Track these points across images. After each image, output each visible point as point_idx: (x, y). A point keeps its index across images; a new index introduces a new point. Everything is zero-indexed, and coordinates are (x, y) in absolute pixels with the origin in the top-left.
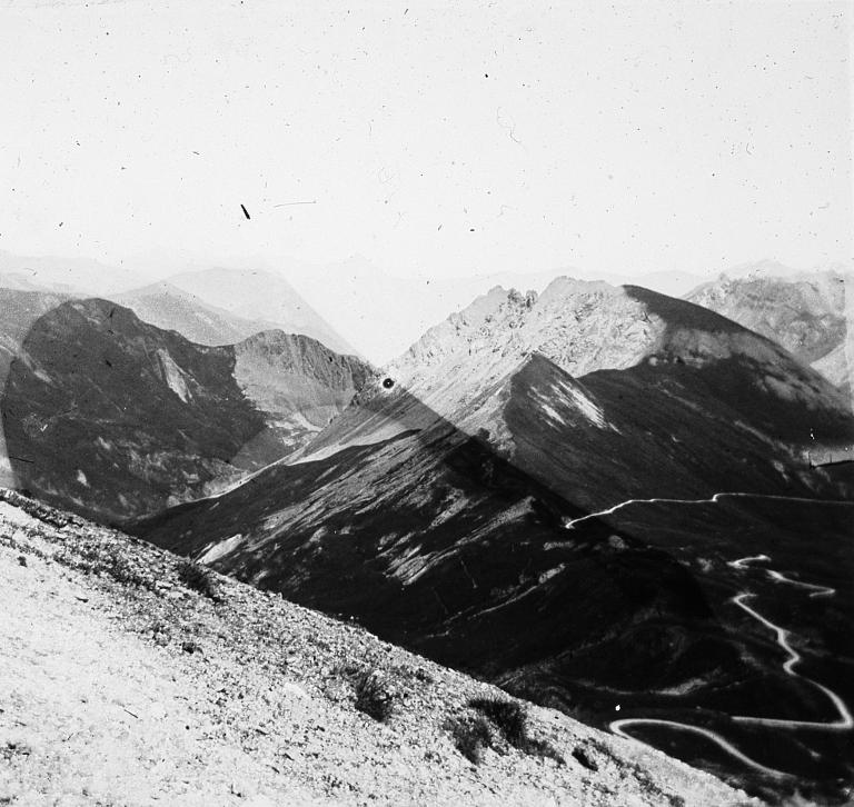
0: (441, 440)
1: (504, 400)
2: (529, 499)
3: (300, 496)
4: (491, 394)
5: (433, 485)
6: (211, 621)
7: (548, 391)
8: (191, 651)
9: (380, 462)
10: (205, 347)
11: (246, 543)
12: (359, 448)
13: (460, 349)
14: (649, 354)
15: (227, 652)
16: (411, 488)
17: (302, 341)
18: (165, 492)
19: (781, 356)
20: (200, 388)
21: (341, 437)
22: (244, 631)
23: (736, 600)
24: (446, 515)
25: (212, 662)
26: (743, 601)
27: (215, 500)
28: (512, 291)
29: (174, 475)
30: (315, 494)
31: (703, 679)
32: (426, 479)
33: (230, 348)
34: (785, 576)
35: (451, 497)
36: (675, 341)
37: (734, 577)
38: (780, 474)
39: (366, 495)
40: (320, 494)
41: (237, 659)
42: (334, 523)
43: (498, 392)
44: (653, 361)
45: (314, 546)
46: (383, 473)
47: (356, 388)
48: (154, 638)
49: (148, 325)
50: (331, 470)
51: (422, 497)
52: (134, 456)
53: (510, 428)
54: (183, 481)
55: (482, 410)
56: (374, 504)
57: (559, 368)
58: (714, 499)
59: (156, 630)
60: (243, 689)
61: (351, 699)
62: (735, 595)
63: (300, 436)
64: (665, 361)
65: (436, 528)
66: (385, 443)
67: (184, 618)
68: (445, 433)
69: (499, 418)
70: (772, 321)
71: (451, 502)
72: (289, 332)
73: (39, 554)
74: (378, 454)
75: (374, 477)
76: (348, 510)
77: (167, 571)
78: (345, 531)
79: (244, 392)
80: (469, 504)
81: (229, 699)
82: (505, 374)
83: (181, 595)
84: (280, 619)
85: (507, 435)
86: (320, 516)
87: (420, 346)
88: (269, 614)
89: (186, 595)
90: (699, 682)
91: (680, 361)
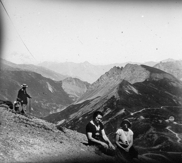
0: (105, 98)
1: (117, 89)
2: (124, 109)
3: (76, 111)
4: (115, 88)
5: (104, 108)
6: (64, 137)
7: (126, 87)
8: (61, 143)
9: (93, 103)
10: (56, 81)
11: (66, 121)
12: (88, 100)
13: (108, 79)
14: (147, 78)
15: (69, 143)
16: (99, 108)
17: (76, 79)
18: (49, 111)
19: (174, 78)
20: (55, 90)
21: (84, 98)
22: (71, 139)
23: (167, 128)
24: (107, 114)
25: (66, 145)
26: (168, 128)
27: (59, 112)
28: (118, 67)
29: (51, 108)
30: (80, 110)
31: (161, 145)
32: (102, 106)
33: (61, 81)
34: (177, 123)
35: (107, 110)
36: (152, 76)
37: (166, 123)
38: (175, 102)
39: (90, 110)
40: (81, 110)
41: (71, 144)
42: (84, 116)
43: (116, 88)
44: (148, 80)
45: (80, 121)
46: (93, 105)
47: (87, 88)
48: (54, 140)
49: (44, 77)
50: (83, 105)
51: (102, 110)
52: (42, 104)
53: (119, 95)
54: (53, 109)
55: (113, 92)
56: (92, 112)
57: (128, 82)
58: (162, 108)
59: (54, 139)
60: (73, 150)
61: (94, 151)
62: (166, 127)
63: (76, 99)
64: (150, 80)
65: (105, 116)
66: (94, 99)
67: (59, 136)
68: (106, 97)
69: (117, 93)
70: (171, 71)
71: (108, 111)
72: (73, 77)
73: (29, 124)
74: (92, 102)
75: (92, 106)
76: (87, 113)
77: (54, 127)
78: (86, 118)
79: (64, 90)
80: (111, 111)
81: (70, 152)
82: (117, 84)
83: (58, 132)
84: (77, 136)
85: (119, 96)
86: (81, 115)
87: (100, 79)
88: (75, 135)
89: (59, 132)
90: (160, 145)
91: (153, 80)
